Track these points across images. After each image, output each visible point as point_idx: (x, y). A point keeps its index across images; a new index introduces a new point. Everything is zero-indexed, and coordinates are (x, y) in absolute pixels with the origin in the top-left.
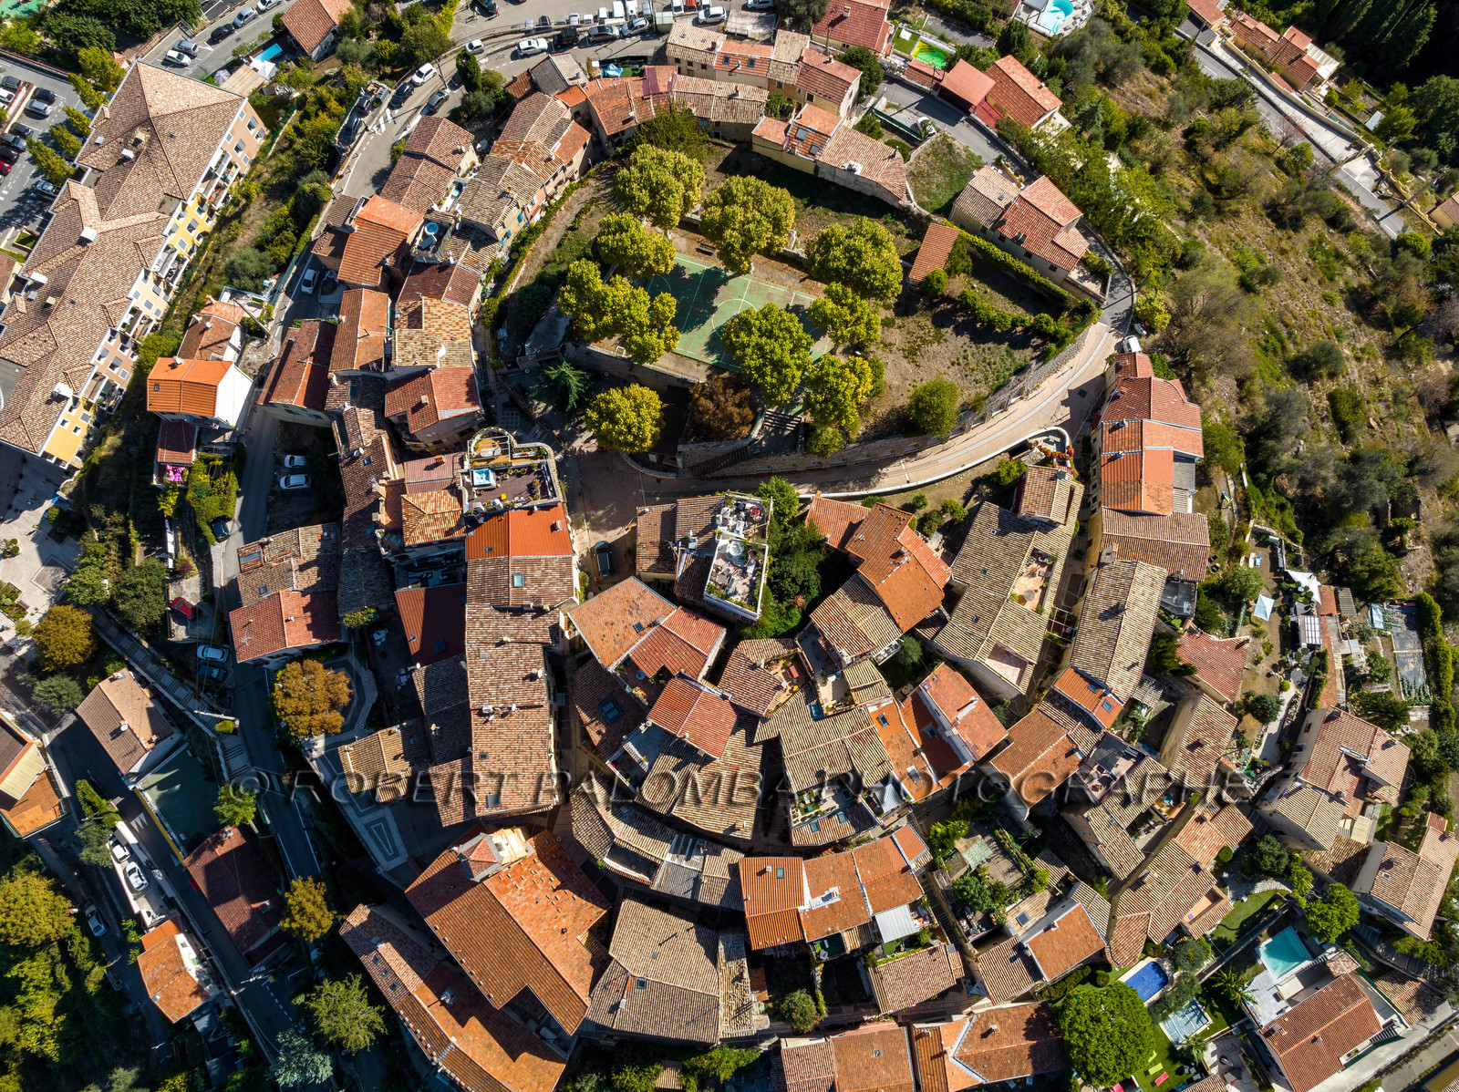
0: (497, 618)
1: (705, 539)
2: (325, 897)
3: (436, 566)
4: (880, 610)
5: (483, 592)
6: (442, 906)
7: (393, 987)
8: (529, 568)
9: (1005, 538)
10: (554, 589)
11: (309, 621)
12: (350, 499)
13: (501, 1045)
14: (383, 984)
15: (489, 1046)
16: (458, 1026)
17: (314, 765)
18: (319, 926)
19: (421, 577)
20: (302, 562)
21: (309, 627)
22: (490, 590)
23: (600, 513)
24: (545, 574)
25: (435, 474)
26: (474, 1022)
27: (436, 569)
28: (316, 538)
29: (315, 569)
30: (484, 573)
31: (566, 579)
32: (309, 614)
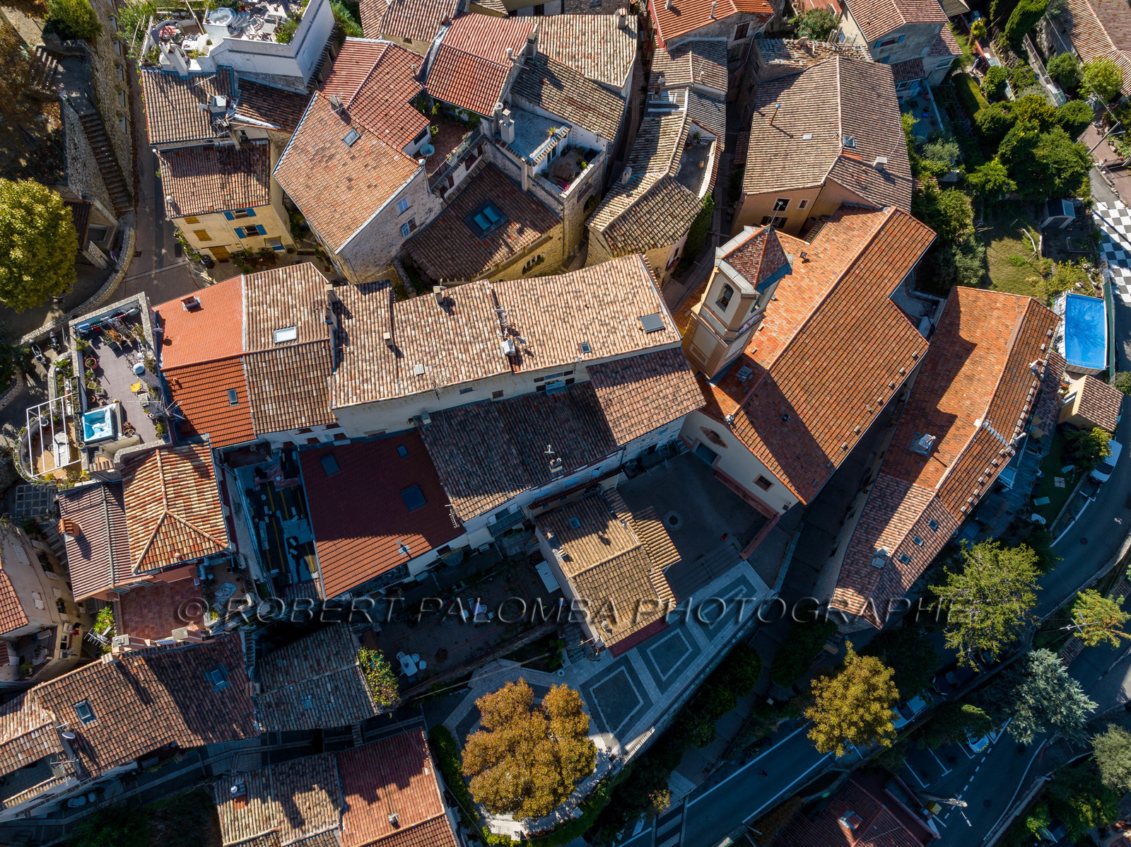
0: (353, 363)
2: (832, 676)
3: (275, 531)
5: (309, 394)
6: (812, 439)
7: (934, 525)
8: (264, 326)
10: (298, 288)
11: (393, 787)
12: (162, 737)
13: (962, 364)
14: (934, 545)
15: (970, 378)
16: (958, 422)
17: (634, 747)
18: (876, 672)
19: (297, 559)
20: (286, 825)
21: (403, 785)
22: (306, 381)
24: (274, 303)
25: (99, 538)
26: (946, 404)
27: (281, 531)
28: (242, 809)
29: (298, 799)
30: (277, 399)
32: (380, 792)
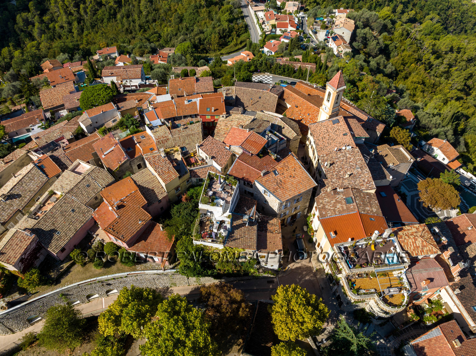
1: (239, 222)
4: (139, 183)
5: (368, 198)
8: (345, 208)
9: (53, 228)
10: (327, 200)
21: (457, 226)
23: (307, 278)
24: (334, 206)
29: (471, 256)
30: (371, 207)
31: (321, 205)
32: (461, 233)
